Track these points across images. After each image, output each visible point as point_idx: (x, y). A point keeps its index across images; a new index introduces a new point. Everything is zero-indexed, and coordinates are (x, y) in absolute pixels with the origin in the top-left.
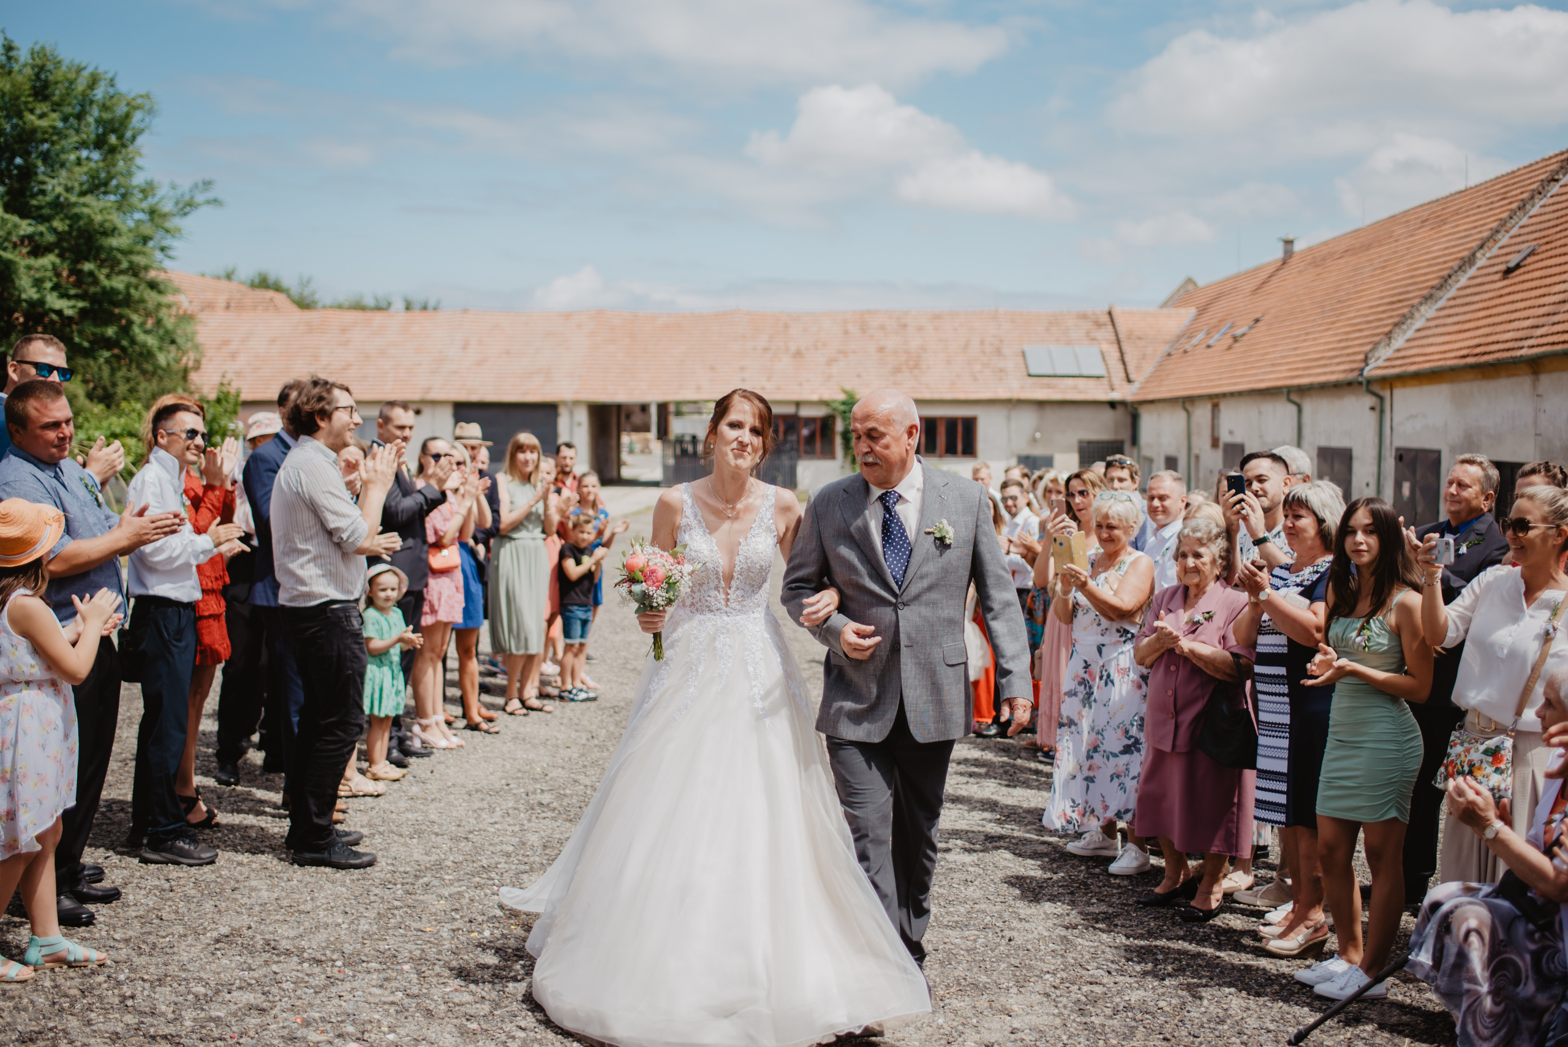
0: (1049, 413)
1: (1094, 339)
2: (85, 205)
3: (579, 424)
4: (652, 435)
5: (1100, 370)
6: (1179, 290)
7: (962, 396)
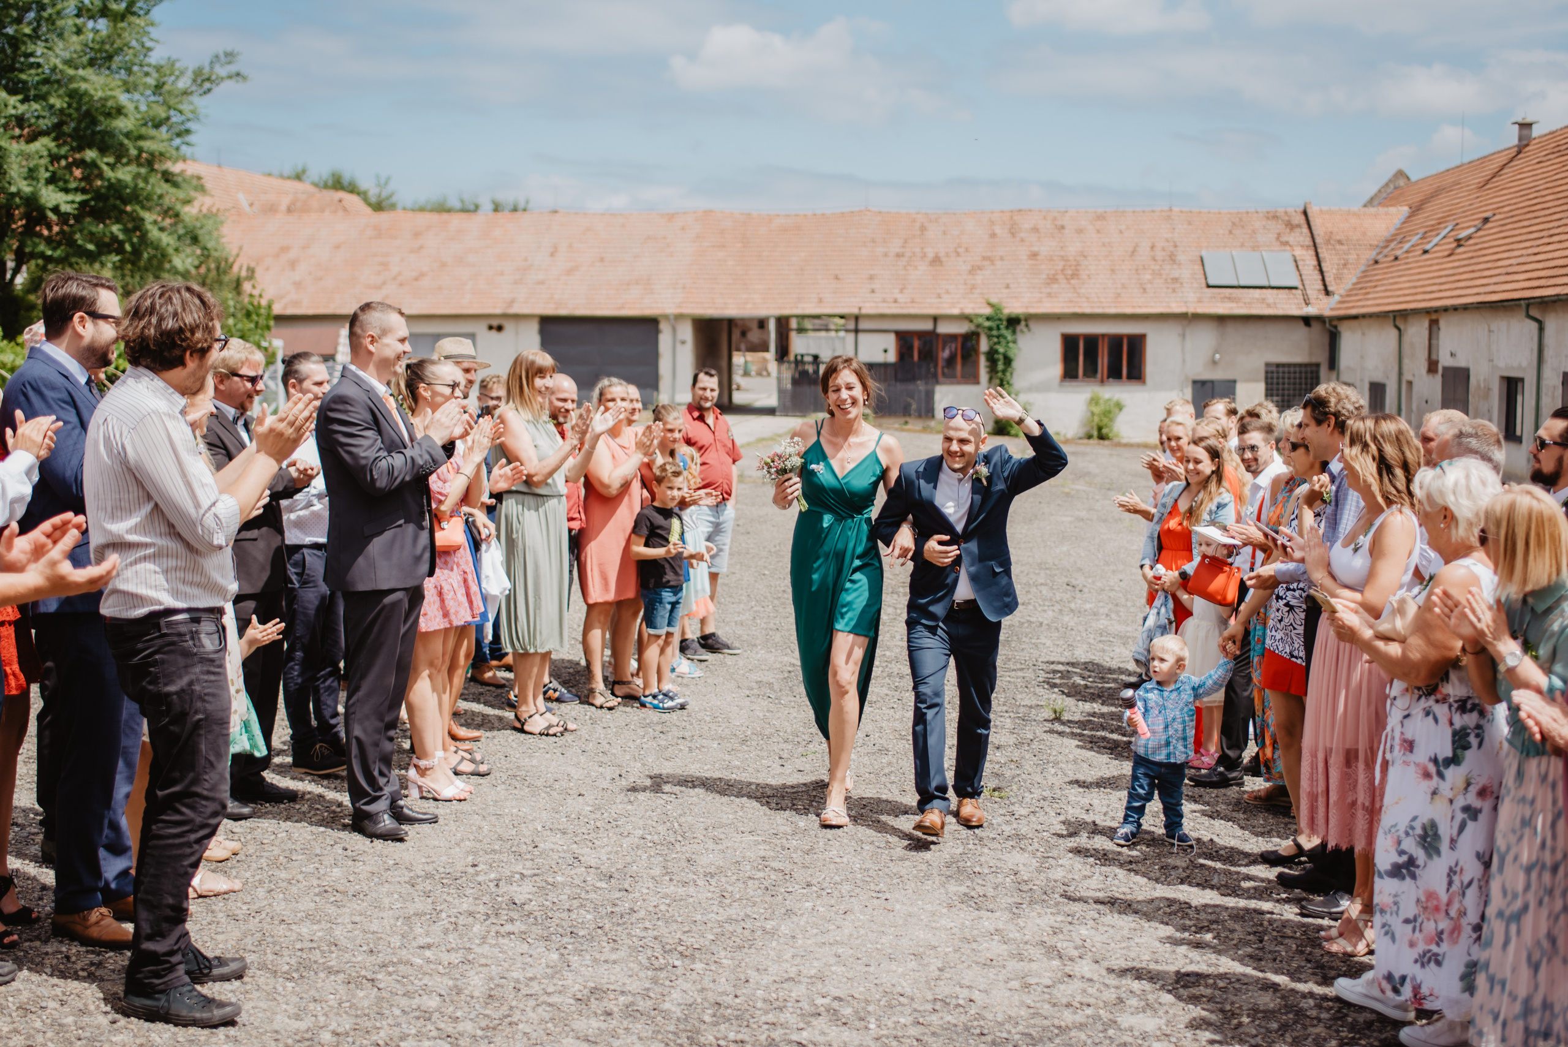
0: (1231, 328)
1: (1286, 243)
2: (84, 80)
3: (683, 342)
4: (771, 355)
5: (1295, 282)
6: (1387, 185)
7: (1128, 310)
